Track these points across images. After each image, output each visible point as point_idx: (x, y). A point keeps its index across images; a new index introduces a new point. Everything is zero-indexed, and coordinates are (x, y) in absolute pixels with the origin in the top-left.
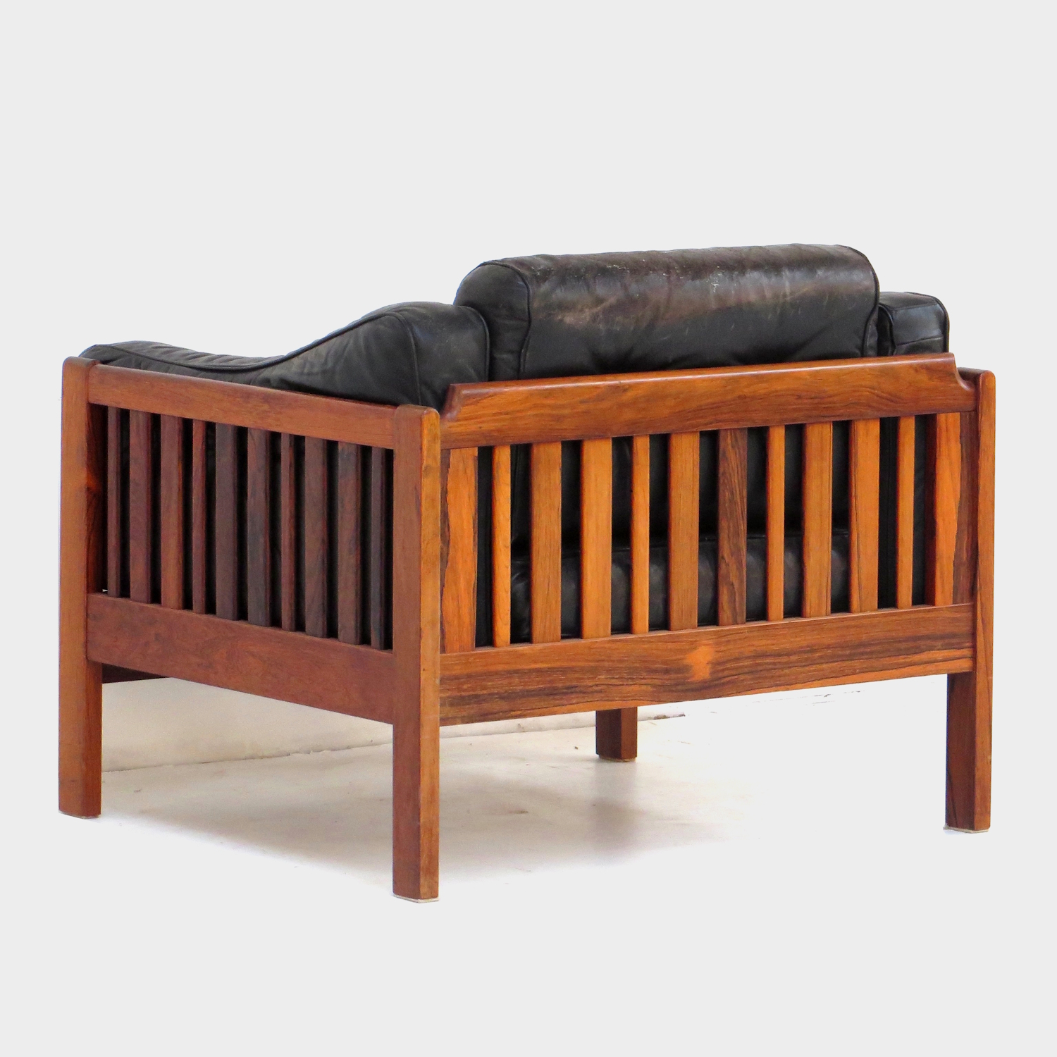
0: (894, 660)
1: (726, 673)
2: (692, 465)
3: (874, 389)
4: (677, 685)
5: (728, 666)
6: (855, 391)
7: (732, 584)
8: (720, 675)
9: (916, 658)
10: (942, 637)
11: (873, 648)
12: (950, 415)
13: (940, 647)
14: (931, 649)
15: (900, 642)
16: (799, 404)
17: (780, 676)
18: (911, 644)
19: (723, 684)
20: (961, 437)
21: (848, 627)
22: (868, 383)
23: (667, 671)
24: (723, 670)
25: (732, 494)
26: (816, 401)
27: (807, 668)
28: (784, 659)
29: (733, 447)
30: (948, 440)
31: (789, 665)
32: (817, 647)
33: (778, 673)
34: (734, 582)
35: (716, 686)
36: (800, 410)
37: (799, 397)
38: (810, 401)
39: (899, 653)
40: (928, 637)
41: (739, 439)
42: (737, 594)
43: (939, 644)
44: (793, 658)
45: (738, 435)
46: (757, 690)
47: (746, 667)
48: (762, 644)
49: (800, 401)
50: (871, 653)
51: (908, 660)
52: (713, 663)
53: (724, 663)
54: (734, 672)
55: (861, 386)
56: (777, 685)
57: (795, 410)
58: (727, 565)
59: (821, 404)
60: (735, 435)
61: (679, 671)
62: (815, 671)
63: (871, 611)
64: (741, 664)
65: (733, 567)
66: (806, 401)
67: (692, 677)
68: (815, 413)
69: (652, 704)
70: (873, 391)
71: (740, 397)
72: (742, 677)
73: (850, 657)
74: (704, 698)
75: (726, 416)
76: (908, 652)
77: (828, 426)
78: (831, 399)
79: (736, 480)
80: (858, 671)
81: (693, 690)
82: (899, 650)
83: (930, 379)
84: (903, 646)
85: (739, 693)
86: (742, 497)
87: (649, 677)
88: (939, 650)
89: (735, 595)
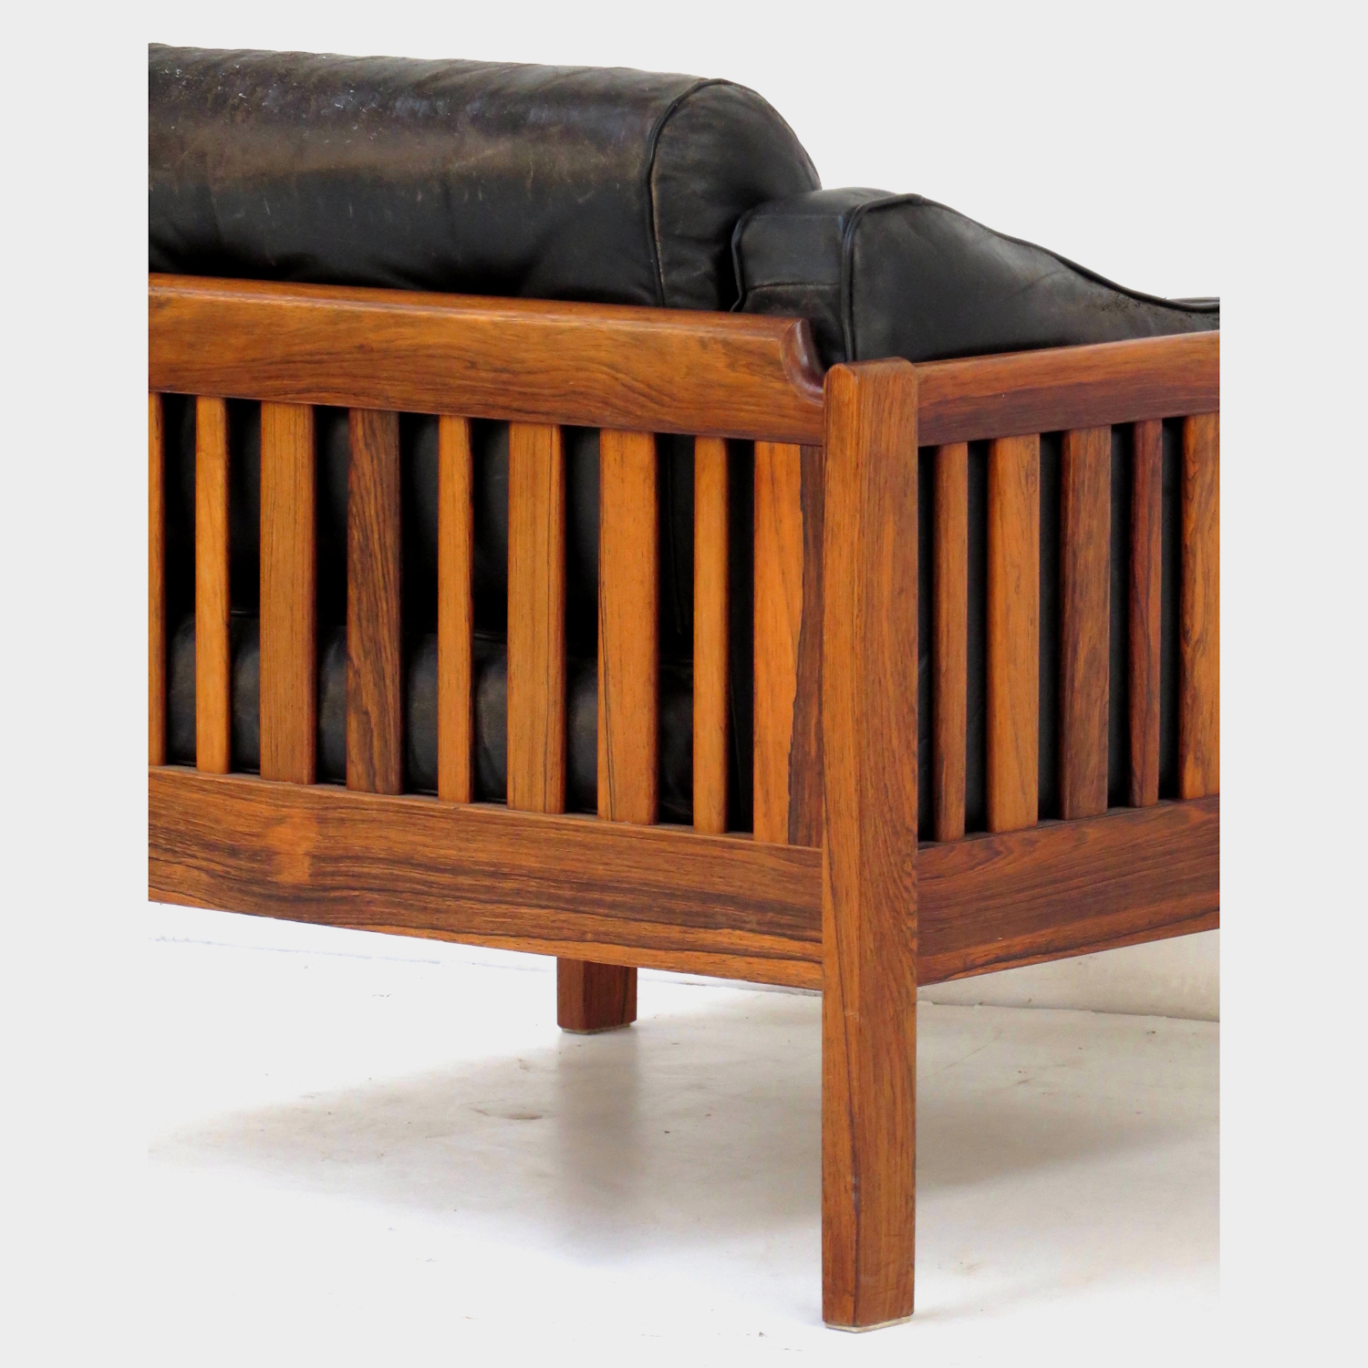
0: (662, 931)
1: (341, 880)
2: (292, 467)
3: (618, 370)
4: (249, 882)
5: (343, 866)
6: (578, 369)
7: (367, 713)
8: (328, 881)
9: (708, 937)
10: (761, 907)
11: (619, 898)
12: (779, 447)
13: (754, 926)
14: (736, 925)
15: (672, 896)
16: (470, 379)
17: (437, 911)
18: (695, 907)
19: (334, 900)
20: (802, 496)
21: (568, 843)
22: (603, 355)
23: (234, 852)
24: (333, 874)
25: (366, 538)
26: (505, 376)
27: (490, 907)
28: (446, 879)
29: (367, 445)
30: (775, 500)
31: (456, 892)
32: (506, 870)
33: (433, 903)
34: (369, 708)
35: (319, 901)
36: (473, 390)
37: (473, 365)
38: (491, 375)
39: (668, 917)
40: (731, 900)
41: (378, 433)
42: (375, 734)
43: (752, 917)
44: (464, 880)
45: (377, 424)
46: (394, 928)
47: (375, 877)
48: (402, 839)
49: (471, 373)
50: (613, 906)
51: (690, 937)
52: (314, 857)
53: (337, 859)
54: (352, 883)
55: (591, 360)
56: (434, 928)
57: (464, 390)
58: (357, 673)
59: (513, 384)
60: (371, 423)
61: (253, 855)
62: (504, 915)
63: (634, 823)
64: (366, 870)
65: (368, 679)
66: (483, 374)
67: (279, 873)
68: (502, 400)
69: (208, 908)
70: (613, 372)
71: (361, 347)
72: (370, 896)
73: (574, 905)
74: (300, 919)
75: (337, 382)
76: (690, 921)
77: (546, 432)
78: (531, 378)
79: (371, 510)
80: (589, 936)
81: (282, 899)
82: (671, 911)
83: (732, 366)
84: (680, 905)
85: (360, 925)
86: (383, 547)
87: (204, 855)
88: (752, 931)
89: (372, 736)
